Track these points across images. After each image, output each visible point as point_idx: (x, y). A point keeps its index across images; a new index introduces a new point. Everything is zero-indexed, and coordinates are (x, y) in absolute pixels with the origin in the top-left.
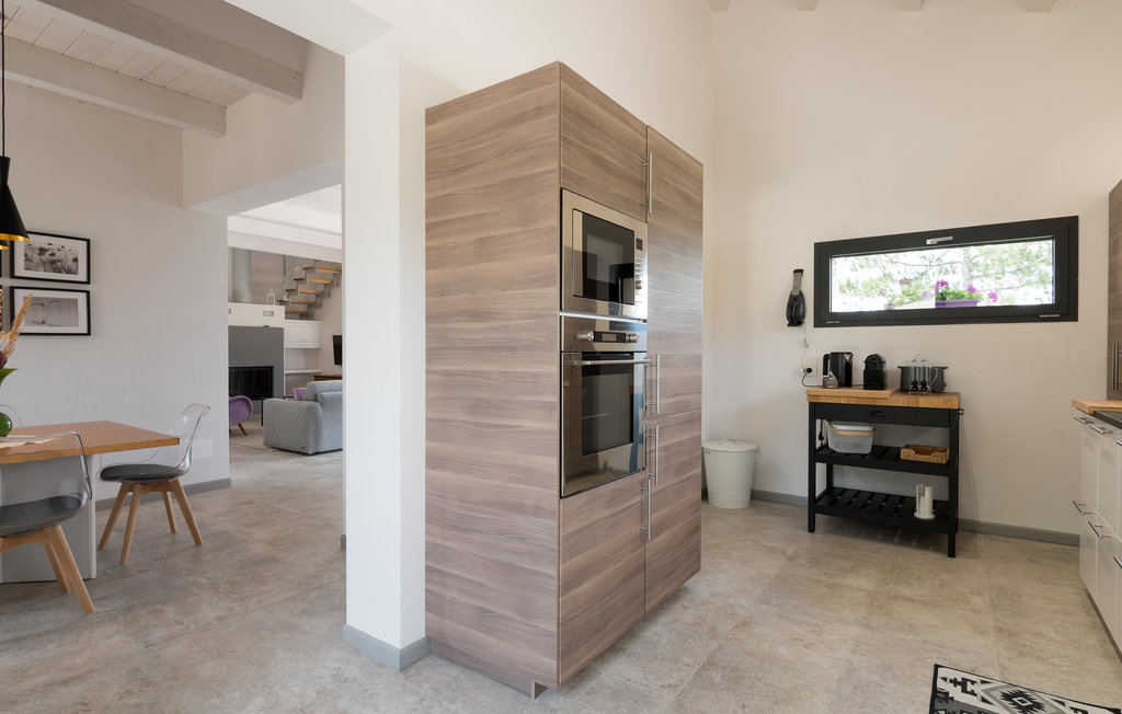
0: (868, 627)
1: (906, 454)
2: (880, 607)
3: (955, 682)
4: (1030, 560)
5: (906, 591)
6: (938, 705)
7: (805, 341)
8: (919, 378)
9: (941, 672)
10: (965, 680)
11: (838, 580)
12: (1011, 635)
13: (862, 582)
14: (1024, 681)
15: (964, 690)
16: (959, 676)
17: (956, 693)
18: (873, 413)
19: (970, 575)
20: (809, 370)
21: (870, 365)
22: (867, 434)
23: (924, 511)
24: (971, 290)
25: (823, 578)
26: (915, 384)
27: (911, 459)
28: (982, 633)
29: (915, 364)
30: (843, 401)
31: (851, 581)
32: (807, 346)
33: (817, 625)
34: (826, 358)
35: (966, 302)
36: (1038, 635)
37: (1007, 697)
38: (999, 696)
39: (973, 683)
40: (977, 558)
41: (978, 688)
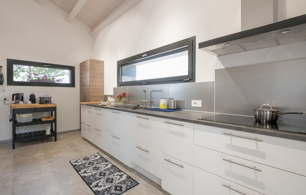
0: (50, 162)
1: (43, 119)
2: (49, 157)
3: (75, 162)
4: (70, 137)
5: (52, 152)
6: (75, 167)
7: (4, 89)
8: (47, 100)
9: (71, 162)
10: (76, 161)
11: (33, 157)
12: (77, 150)
13: (40, 154)
14: (85, 156)
15: (77, 162)
16: (75, 161)
17: (76, 164)
18: (34, 110)
19: (61, 143)
20: (5, 99)
21: (31, 97)
22: (31, 116)
23: (48, 132)
24: (53, 79)
25: (29, 158)
26: (46, 101)
27: (45, 120)
28: (73, 152)
29: (46, 96)
30: (25, 107)
31: (37, 155)
32: (4, 91)
33: (38, 168)
34: (13, 95)
35: (51, 81)
36: (81, 148)
37: (84, 160)
38: (83, 160)
39: (78, 160)
40: (61, 140)
41: (79, 161)
